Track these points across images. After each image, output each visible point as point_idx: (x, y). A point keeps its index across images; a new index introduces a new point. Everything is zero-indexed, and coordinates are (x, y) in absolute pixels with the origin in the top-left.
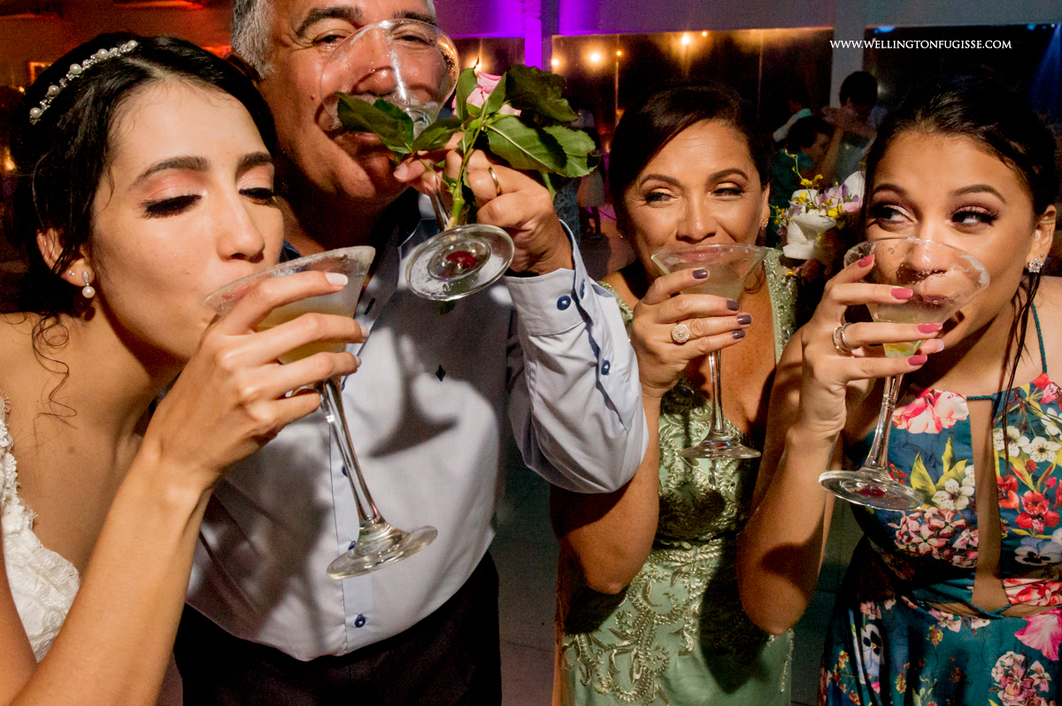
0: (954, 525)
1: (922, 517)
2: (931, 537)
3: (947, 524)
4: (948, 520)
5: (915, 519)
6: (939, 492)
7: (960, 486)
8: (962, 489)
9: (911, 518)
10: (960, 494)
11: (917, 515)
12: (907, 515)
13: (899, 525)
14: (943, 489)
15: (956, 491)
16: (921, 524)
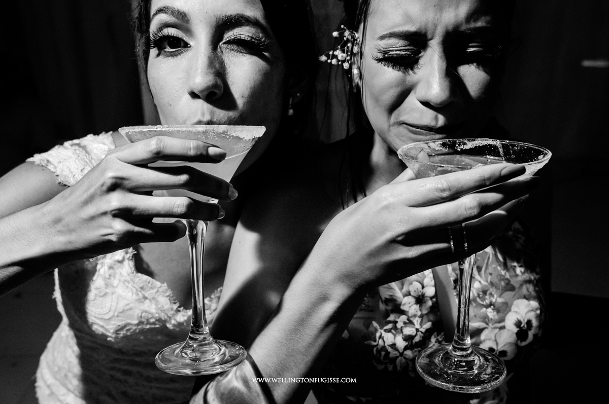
0: (423, 330)
1: (395, 328)
2: (406, 348)
3: (417, 330)
4: (418, 326)
5: (389, 331)
6: (406, 298)
7: (423, 287)
8: (425, 289)
9: (386, 331)
10: (423, 295)
11: (390, 326)
12: (381, 328)
13: (375, 341)
14: (408, 294)
15: (420, 294)
16: (395, 336)
